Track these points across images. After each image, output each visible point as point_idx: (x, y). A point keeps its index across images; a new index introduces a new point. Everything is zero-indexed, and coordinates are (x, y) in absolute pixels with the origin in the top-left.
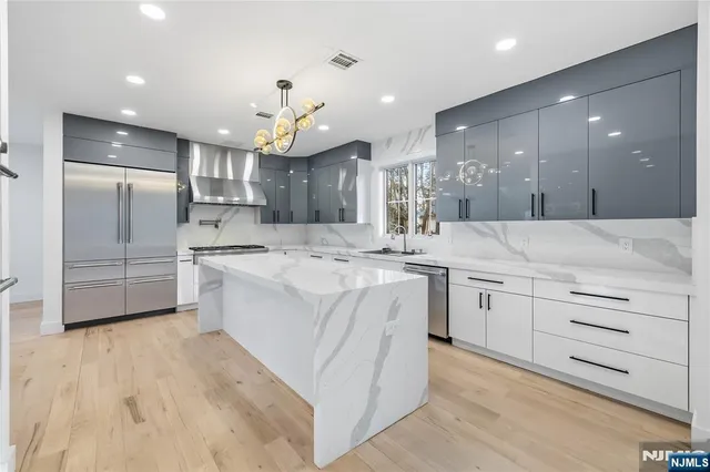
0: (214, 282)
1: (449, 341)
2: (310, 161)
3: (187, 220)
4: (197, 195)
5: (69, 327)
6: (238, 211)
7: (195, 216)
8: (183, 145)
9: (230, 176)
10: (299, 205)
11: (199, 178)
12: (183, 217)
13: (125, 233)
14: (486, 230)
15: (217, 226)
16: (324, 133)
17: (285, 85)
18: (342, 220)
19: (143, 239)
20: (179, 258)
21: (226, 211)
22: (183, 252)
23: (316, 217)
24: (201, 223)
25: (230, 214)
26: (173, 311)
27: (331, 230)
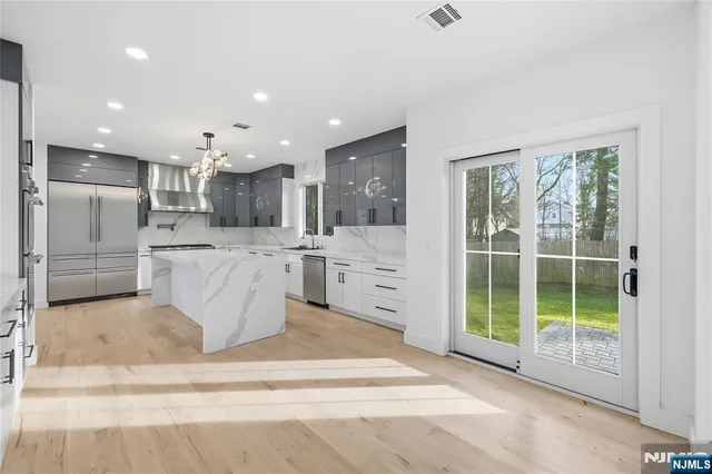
0: (164, 270)
1: (326, 306)
2: (252, 177)
3: (146, 224)
4: (155, 204)
5: (52, 304)
6: (190, 217)
7: (153, 221)
8: (143, 166)
9: (188, 189)
10: (243, 212)
11: (158, 191)
12: (143, 221)
13: (96, 234)
14: (357, 232)
15: (172, 229)
16: (252, 160)
17: (209, 135)
18: (272, 225)
19: (110, 240)
20: (140, 254)
21: (180, 217)
22: (143, 249)
23: (256, 223)
24: (159, 226)
25: (184, 219)
26: (134, 294)
27: (269, 233)
